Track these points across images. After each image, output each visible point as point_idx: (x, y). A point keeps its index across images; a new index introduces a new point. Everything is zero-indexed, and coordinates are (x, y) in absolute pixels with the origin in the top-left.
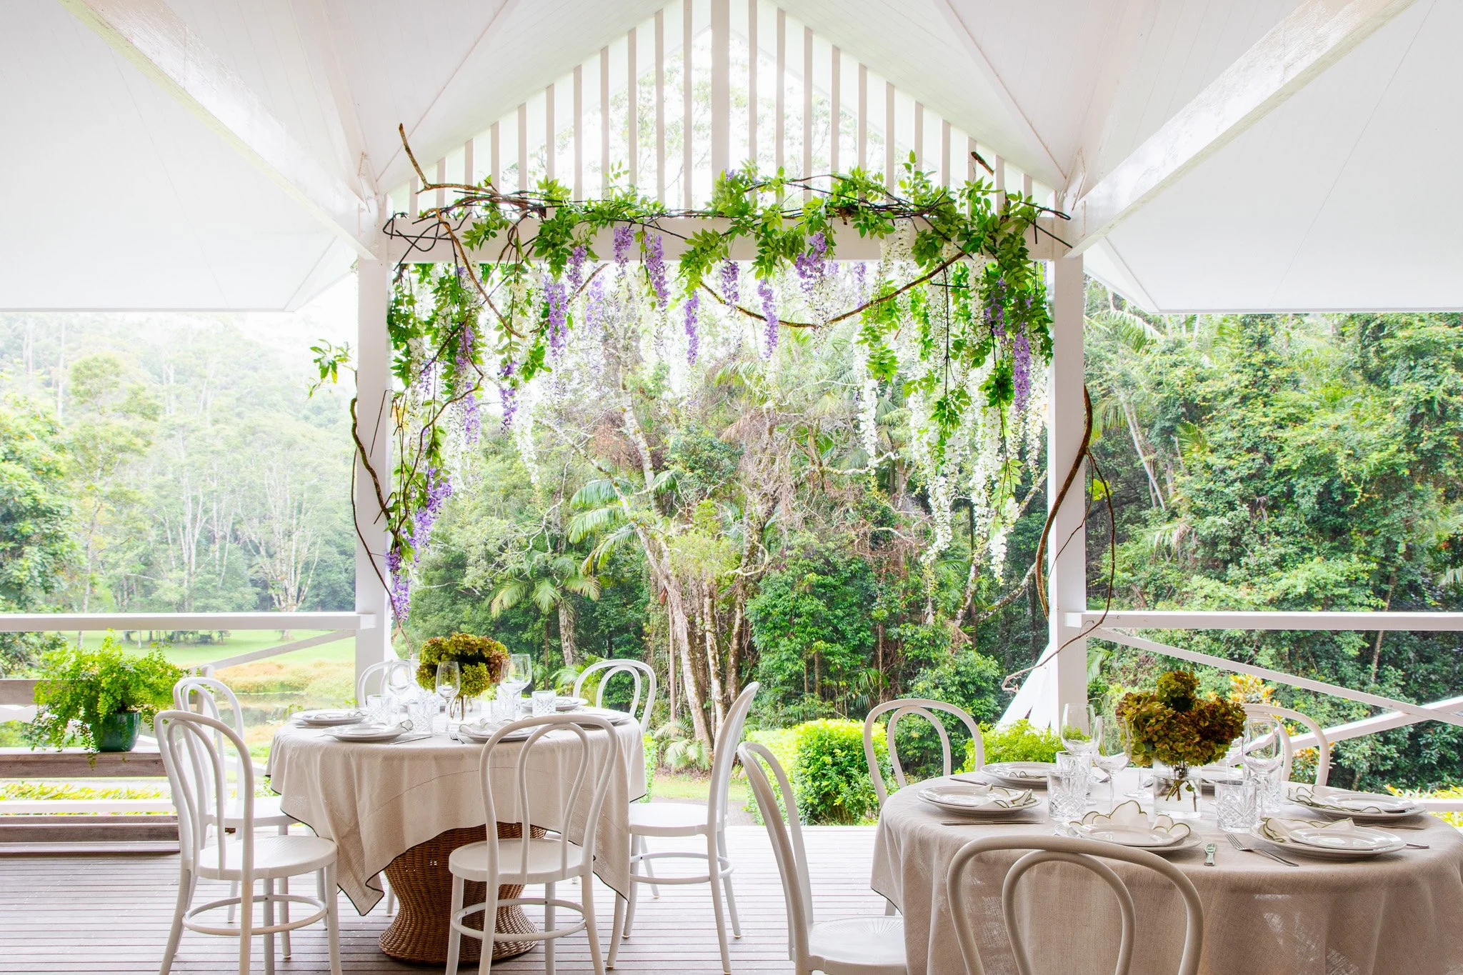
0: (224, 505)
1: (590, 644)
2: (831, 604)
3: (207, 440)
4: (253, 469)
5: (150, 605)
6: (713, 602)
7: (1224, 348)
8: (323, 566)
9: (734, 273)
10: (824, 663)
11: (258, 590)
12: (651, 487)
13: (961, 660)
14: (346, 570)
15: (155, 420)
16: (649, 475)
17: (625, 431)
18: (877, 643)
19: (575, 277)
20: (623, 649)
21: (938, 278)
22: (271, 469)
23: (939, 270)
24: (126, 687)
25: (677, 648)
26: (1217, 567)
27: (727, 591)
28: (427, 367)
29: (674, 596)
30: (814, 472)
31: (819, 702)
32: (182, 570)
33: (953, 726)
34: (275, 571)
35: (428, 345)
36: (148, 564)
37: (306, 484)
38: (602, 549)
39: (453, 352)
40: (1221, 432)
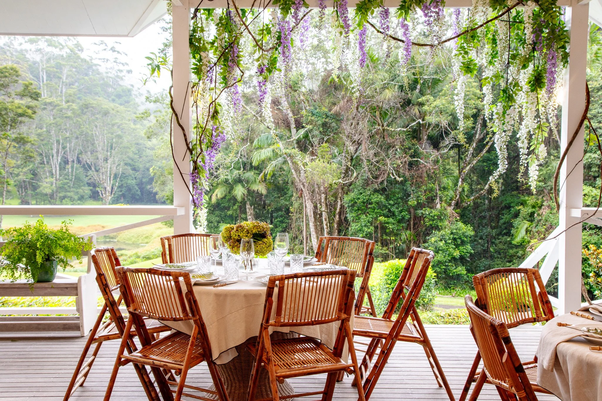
0: (73, 144)
1: (261, 217)
2: (388, 198)
3: (63, 111)
4: (87, 126)
5: (36, 195)
6: (326, 196)
7: (598, 64)
8: (124, 176)
9: (387, 15)
10: (383, 228)
11: (91, 188)
12: (295, 137)
13: (454, 227)
14: (135, 178)
15: (37, 100)
16: (294, 131)
17: (281, 108)
18: (411, 218)
19: (295, 16)
20: (279, 219)
21: (505, 17)
22: (96, 127)
23: (506, 12)
24: (49, 247)
25: (307, 220)
26: (590, 180)
27: (334, 191)
28: (211, 69)
29: (306, 193)
30: (379, 129)
31: (380, 248)
32: (52, 178)
33: (449, 260)
34: (99, 179)
35: (212, 56)
36: (35, 174)
37: (115, 134)
38: (269, 169)
39: (226, 60)
40: (595, 109)
